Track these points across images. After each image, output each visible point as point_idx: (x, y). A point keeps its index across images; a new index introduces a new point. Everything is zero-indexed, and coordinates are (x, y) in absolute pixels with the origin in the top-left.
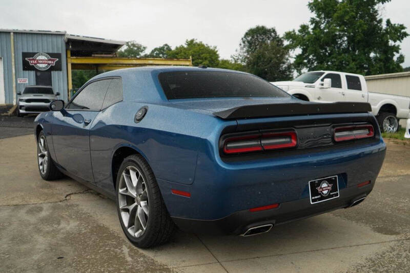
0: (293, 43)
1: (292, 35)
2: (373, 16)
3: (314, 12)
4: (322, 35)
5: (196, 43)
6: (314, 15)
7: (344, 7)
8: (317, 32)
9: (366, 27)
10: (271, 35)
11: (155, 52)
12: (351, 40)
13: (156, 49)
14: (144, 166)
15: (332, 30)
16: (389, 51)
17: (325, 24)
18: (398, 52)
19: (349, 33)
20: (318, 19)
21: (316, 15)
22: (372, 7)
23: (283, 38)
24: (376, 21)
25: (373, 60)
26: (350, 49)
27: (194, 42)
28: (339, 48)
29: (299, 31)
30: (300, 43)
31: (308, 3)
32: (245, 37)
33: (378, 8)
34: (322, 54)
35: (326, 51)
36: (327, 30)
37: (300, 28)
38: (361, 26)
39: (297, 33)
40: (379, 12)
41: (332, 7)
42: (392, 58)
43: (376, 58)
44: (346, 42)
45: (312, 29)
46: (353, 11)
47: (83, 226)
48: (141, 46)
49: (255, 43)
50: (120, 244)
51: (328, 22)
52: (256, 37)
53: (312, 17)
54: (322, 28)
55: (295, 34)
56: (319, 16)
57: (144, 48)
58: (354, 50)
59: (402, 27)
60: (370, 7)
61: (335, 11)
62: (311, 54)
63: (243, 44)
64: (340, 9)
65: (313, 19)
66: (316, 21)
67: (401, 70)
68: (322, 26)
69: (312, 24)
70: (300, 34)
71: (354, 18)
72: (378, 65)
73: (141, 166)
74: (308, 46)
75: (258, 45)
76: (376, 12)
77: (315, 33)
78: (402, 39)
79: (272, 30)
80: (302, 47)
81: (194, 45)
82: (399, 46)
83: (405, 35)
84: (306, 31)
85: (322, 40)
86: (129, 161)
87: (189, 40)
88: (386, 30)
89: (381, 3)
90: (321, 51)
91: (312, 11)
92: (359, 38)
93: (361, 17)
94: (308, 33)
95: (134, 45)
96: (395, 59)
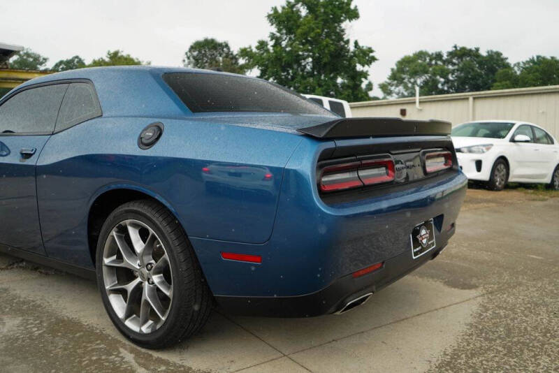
0: (249, 62)
1: (249, 52)
2: (339, 35)
3: (274, 25)
4: (284, 55)
5: (122, 56)
6: (274, 29)
7: (309, 22)
8: (278, 49)
9: (332, 48)
10: (223, 51)
11: (61, 67)
12: (316, 62)
13: (61, 62)
14: (161, 219)
15: (296, 49)
16: (356, 77)
17: (286, 41)
18: (366, 78)
19: (314, 54)
20: (278, 35)
21: (276, 29)
22: (339, 25)
23: (237, 55)
24: (344, 42)
25: (340, 86)
26: (316, 73)
27: (119, 55)
28: (303, 70)
29: (257, 48)
30: (258, 62)
31: (267, 15)
32: (190, 51)
33: (346, 26)
34: (283, 77)
35: (288, 74)
36: (290, 49)
37: (257, 44)
38: (327, 46)
39: (254, 50)
40: (346, 32)
41: (295, 21)
42: (360, 85)
43: (343, 84)
44: (311, 64)
45: (272, 46)
46: (318, 28)
47: (32, 324)
48: (39, 57)
49: (203, 60)
50: (112, 347)
51: (290, 39)
52: (203, 52)
53: (272, 31)
54: (283, 46)
55: (251, 51)
56: (279, 31)
57: (45, 60)
58: (320, 74)
59: (371, 50)
60: (336, 25)
61: (298, 27)
62: (271, 77)
63: (187, 61)
64: (305, 25)
65: (274, 34)
66: (277, 37)
67: (370, 99)
68: (284, 43)
69: (272, 40)
70: (257, 51)
71: (320, 35)
72: (346, 93)
73: (154, 219)
74: (267, 66)
75: (206, 62)
76: (343, 31)
77: (275, 52)
78: (371, 63)
79: (224, 44)
80: (260, 68)
81: (120, 58)
82: (367, 71)
83: (374, 59)
84: (265, 48)
85: (284, 60)
86: (127, 212)
87: (112, 51)
88: (354, 53)
89: (348, 21)
90: (283, 74)
91: (272, 25)
92: (325, 60)
93: (328, 35)
94: (267, 51)
95: (28, 55)
96: (363, 86)
